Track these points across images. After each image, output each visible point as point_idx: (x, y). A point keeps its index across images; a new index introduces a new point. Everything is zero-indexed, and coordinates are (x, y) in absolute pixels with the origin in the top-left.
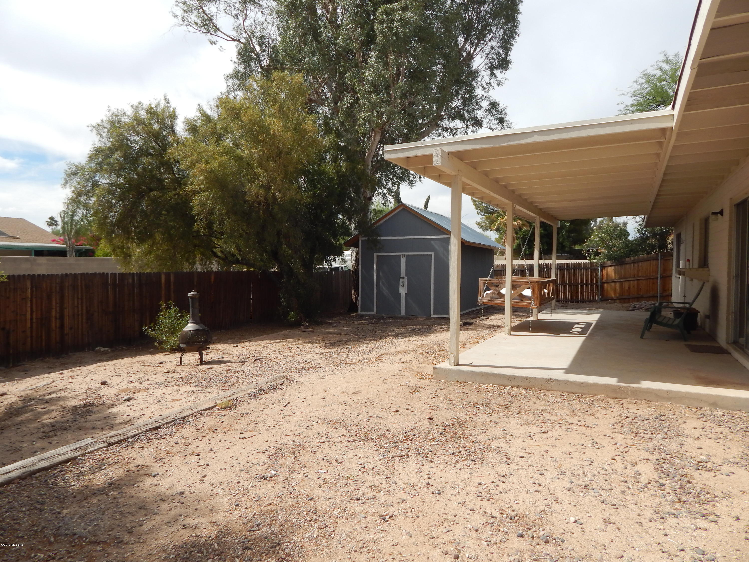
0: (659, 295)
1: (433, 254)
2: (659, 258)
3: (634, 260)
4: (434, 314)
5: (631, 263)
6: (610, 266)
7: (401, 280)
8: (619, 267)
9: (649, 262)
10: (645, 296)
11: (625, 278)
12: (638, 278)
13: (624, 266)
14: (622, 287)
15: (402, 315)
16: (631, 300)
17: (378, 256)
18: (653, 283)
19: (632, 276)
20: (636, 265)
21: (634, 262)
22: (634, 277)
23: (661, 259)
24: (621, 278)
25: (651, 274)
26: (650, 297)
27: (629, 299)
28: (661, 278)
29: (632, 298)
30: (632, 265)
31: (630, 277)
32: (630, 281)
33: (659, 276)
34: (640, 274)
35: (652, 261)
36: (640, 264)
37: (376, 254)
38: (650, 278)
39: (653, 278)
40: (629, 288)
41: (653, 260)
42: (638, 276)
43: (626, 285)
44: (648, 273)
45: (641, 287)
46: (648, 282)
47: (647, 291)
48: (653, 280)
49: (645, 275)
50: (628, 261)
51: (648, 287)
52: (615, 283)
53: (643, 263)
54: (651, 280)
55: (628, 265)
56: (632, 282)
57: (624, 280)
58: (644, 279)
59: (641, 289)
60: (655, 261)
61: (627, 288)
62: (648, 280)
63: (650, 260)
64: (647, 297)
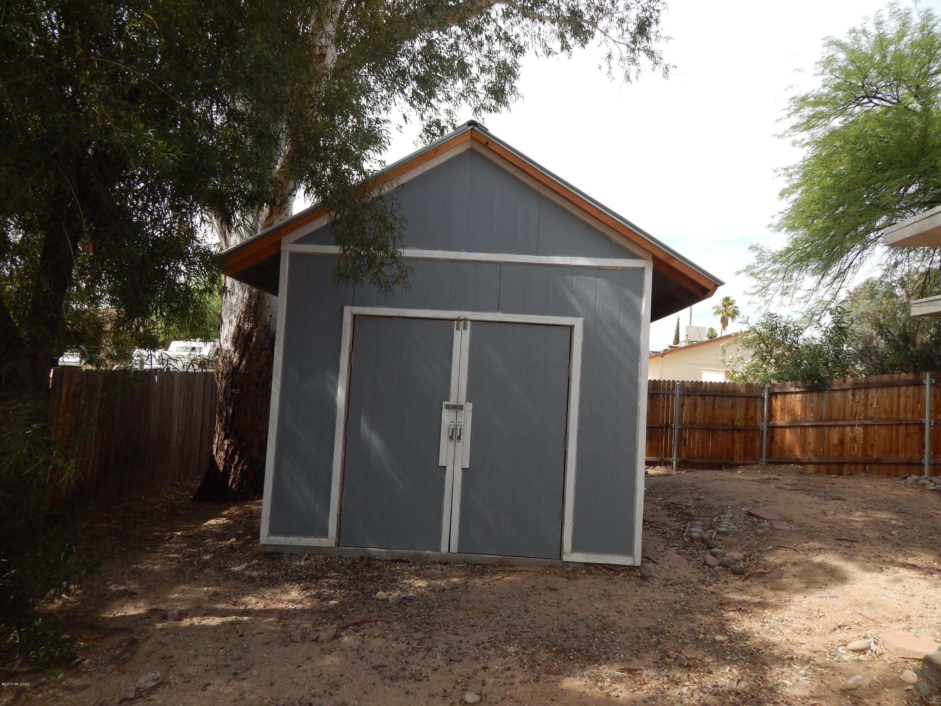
0: (926, 461)
3: (855, 384)
5: (846, 390)
6: (791, 393)
8: (815, 397)
9: (895, 390)
10: (884, 461)
11: (830, 420)
12: (867, 422)
13: (826, 395)
14: (821, 438)
16: (846, 469)
18: (907, 435)
19: (848, 417)
20: (860, 394)
21: (856, 388)
22: (855, 419)
23: (931, 384)
24: (821, 420)
25: (902, 416)
26: (897, 464)
27: (841, 464)
28: (932, 424)
29: (850, 463)
30: (850, 393)
31: (844, 419)
32: (844, 426)
33: (927, 420)
34: (871, 414)
35: (903, 389)
38: (899, 425)
39: (907, 425)
40: (841, 441)
41: (908, 385)
42: (866, 418)
43: (835, 436)
44: (892, 413)
45: (875, 441)
46: (894, 432)
47: (891, 450)
48: (906, 428)
49: (884, 417)
50: (839, 385)
51: (894, 443)
52: (803, 429)
53: (879, 390)
54: (902, 429)
55: (838, 393)
56: (848, 429)
57: (828, 424)
58: (883, 425)
59: (873, 445)
60: (911, 390)
61: (835, 440)
62: (894, 428)
63: (899, 386)
64: (890, 464)
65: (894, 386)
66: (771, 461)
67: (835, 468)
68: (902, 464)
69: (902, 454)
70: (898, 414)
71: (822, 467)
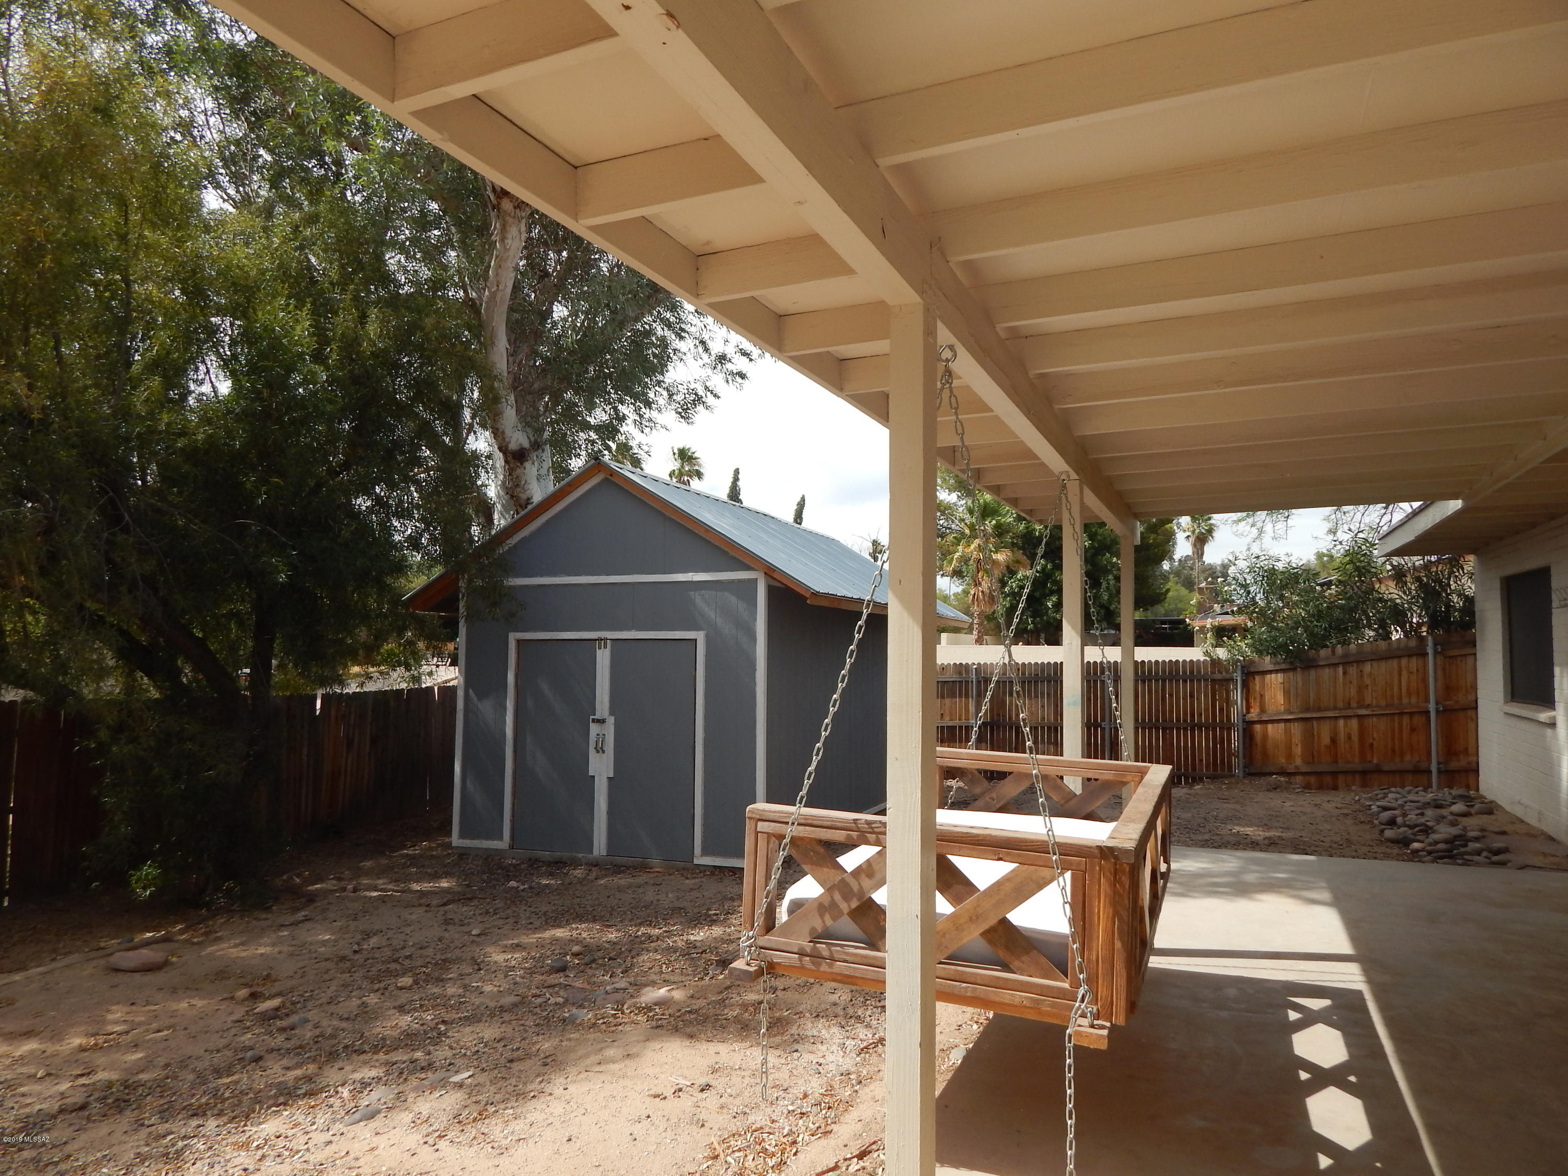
0: (1434, 768)
1: (700, 637)
2: (1430, 650)
3: (1345, 655)
4: (706, 852)
5: (1336, 665)
6: (1270, 672)
7: (594, 729)
8: (1298, 677)
9: (1394, 663)
10: (1386, 768)
11: (1319, 709)
12: (1361, 712)
13: (1313, 673)
14: (1309, 738)
15: (596, 852)
16: (1341, 779)
17: (519, 642)
18: (1413, 730)
19: (1340, 705)
20: (1353, 670)
21: (1346, 662)
22: (1349, 706)
23: (1436, 653)
24: (1307, 710)
25: (1405, 701)
26: (1402, 772)
27: (1335, 774)
28: (1438, 712)
29: (1345, 773)
30: (1340, 670)
31: (1335, 708)
32: (1336, 718)
33: (1432, 707)
34: (1368, 701)
35: (1404, 661)
36: (1367, 668)
37: (513, 637)
38: (1401, 714)
39: (1411, 714)
40: (1334, 741)
41: (1410, 656)
42: (1361, 706)
43: (1324, 733)
44: (1392, 697)
45: (1374, 739)
46: (1396, 725)
47: (1394, 751)
48: (1411, 719)
49: (1383, 703)
50: (1327, 658)
51: (1397, 742)
52: (1288, 724)
53: (1375, 664)
54: (1406, 720)
55: (1327, 670)
56: (1341, 722)
57: (1315, 715)
58: (1383, 715)
59: (1372, 745)
60: (1414, 660)
61: (1326, 740)
62: (1396, 718)
63: (1400, 657)
64: (1393, 772)
65: (1394, 657)
66: (1253, 771)
67: (1328, 779)
68: (1408, 771)
69: (1408, 758)
70: (1400, 698)
71: (1312, 779)
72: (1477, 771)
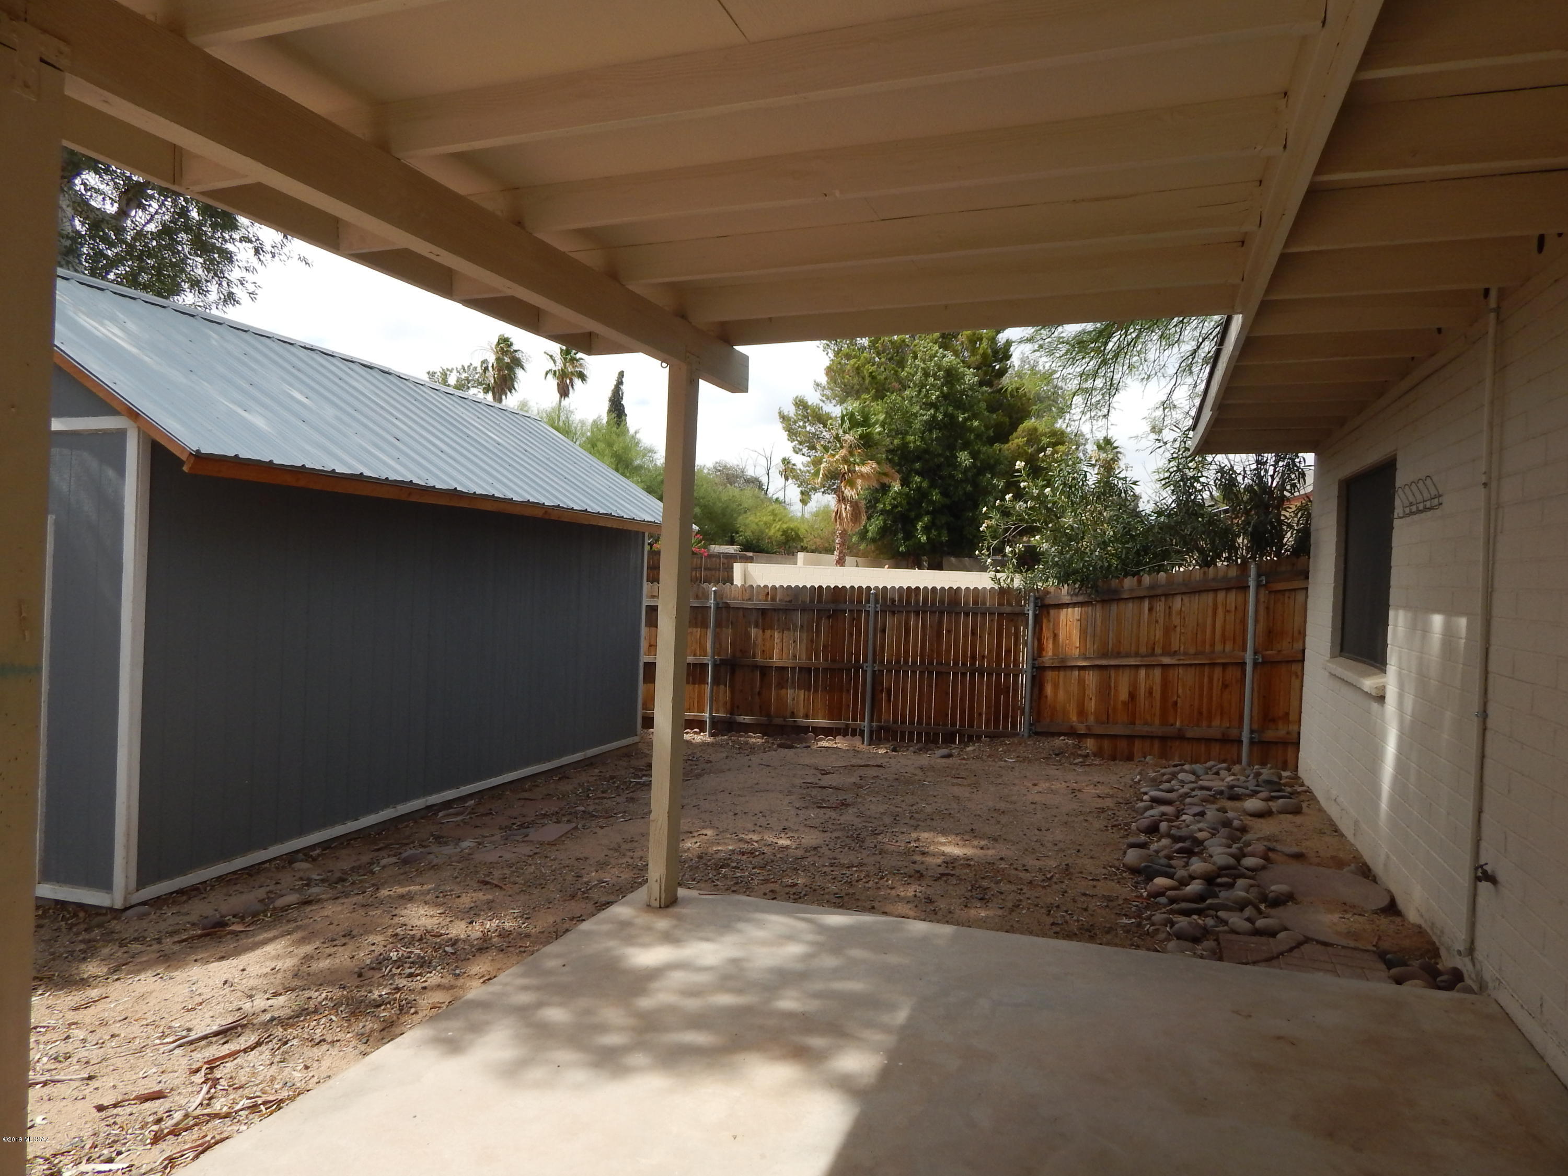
0: (1245, 737)
2: (1252, 583)
3: (1152, 587)
5: (1142, 598)
6: (1067, 605)
8: (1098, 612)
9: (1209, 598)
10: (1190, 734)
11: (1118, 655)
12: (1166, 660)
13: (1114, 607)
14: (1105, 691)
16: (1138, 744)
18: (1225, 686)
19: (1143, 650)
20: (1160, 606)
21: (1153, 596)
22: (1152, 654)
23: (1259, 586)
24: (1104, 655)
25: (1219, 647)
26: (1208, 741)
27: (1131, 738)
28: (1255, 664)
29: (1143, 737)
30: (1146, 605)
31: (1137, 654)
32: (1137, 667)
33: (1249, 657)
34: (1175, 646)
35: (1221, 595)
36: (1177, 603)
38: (1213, 665)
39: (1224, 665)
40: (1132, 696)
41: (1228, 590)
42: (1167, 652)
43: (1122, 685)
44: (1204, 642)
45: (1178, 696)
46: (1206, 680)
47: (1200, 713)
48: (1224, 671)
49: (1192, 651)
50: (1132, 590)
51: (1205, 700)
52: (1082, 672)
53: (1186, 599)
54: (1218, 672)
55: (1130, 605)
56: (1142, 672)
57: (1112, 662)
58: (1191, 665)
59: (1176, 703)
60: (1232, 596)
61: (1124, 695)
62: (1207, 669)
63: (1216, 591)
64: (1199, 740)
65: (1208, 591)
66: (1039, 730)
67: (1123, 745)
68: (1216, 740)
69: (1216, 722)
70: (1213, 645)
71: (1106, 744)
72: (1297, 744)
